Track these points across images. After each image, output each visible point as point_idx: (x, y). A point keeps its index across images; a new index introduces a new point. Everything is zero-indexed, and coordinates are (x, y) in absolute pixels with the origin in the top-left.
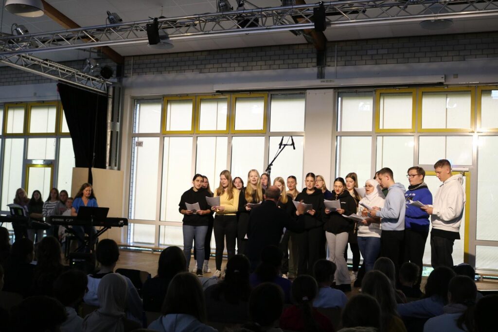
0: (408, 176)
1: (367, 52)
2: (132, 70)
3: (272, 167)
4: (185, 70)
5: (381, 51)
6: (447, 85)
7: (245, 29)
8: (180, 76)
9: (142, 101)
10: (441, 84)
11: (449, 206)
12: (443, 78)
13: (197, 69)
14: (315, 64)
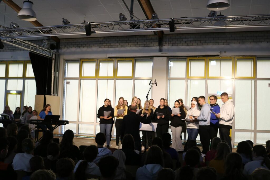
0: (209, 100)
1: (183, 39)
2: (64, 46)
4: (92, 46)
5: (189, 39)
6: (221, 56)
7: (135, 29)
8: (89, 49)
9: (69, 61)
10: (218, 56)
11: (227, 114)
12: (219, 53)
13: (98, 46)
14: (158, 45)
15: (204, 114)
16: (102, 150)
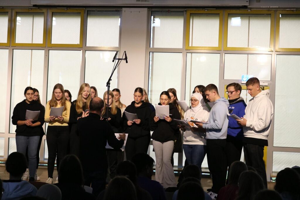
0: (227, 93)
3: (111, 82)
6: (251, 8)
10: (245, 7)
11: (260, 118)
12: (247, 2)
15: (217, 118)
16: (18, 186)
